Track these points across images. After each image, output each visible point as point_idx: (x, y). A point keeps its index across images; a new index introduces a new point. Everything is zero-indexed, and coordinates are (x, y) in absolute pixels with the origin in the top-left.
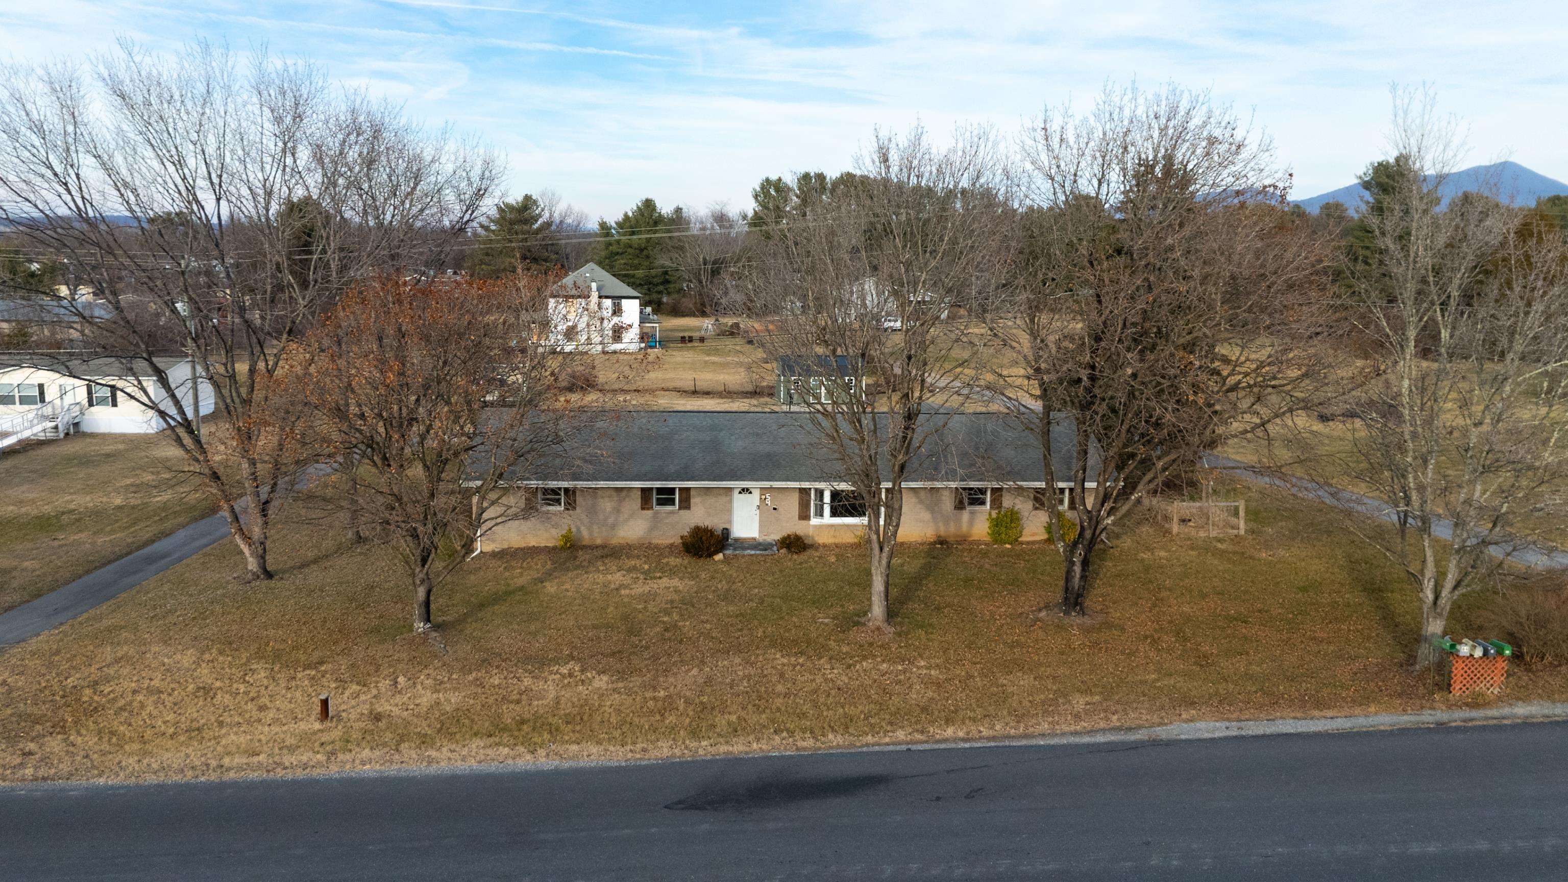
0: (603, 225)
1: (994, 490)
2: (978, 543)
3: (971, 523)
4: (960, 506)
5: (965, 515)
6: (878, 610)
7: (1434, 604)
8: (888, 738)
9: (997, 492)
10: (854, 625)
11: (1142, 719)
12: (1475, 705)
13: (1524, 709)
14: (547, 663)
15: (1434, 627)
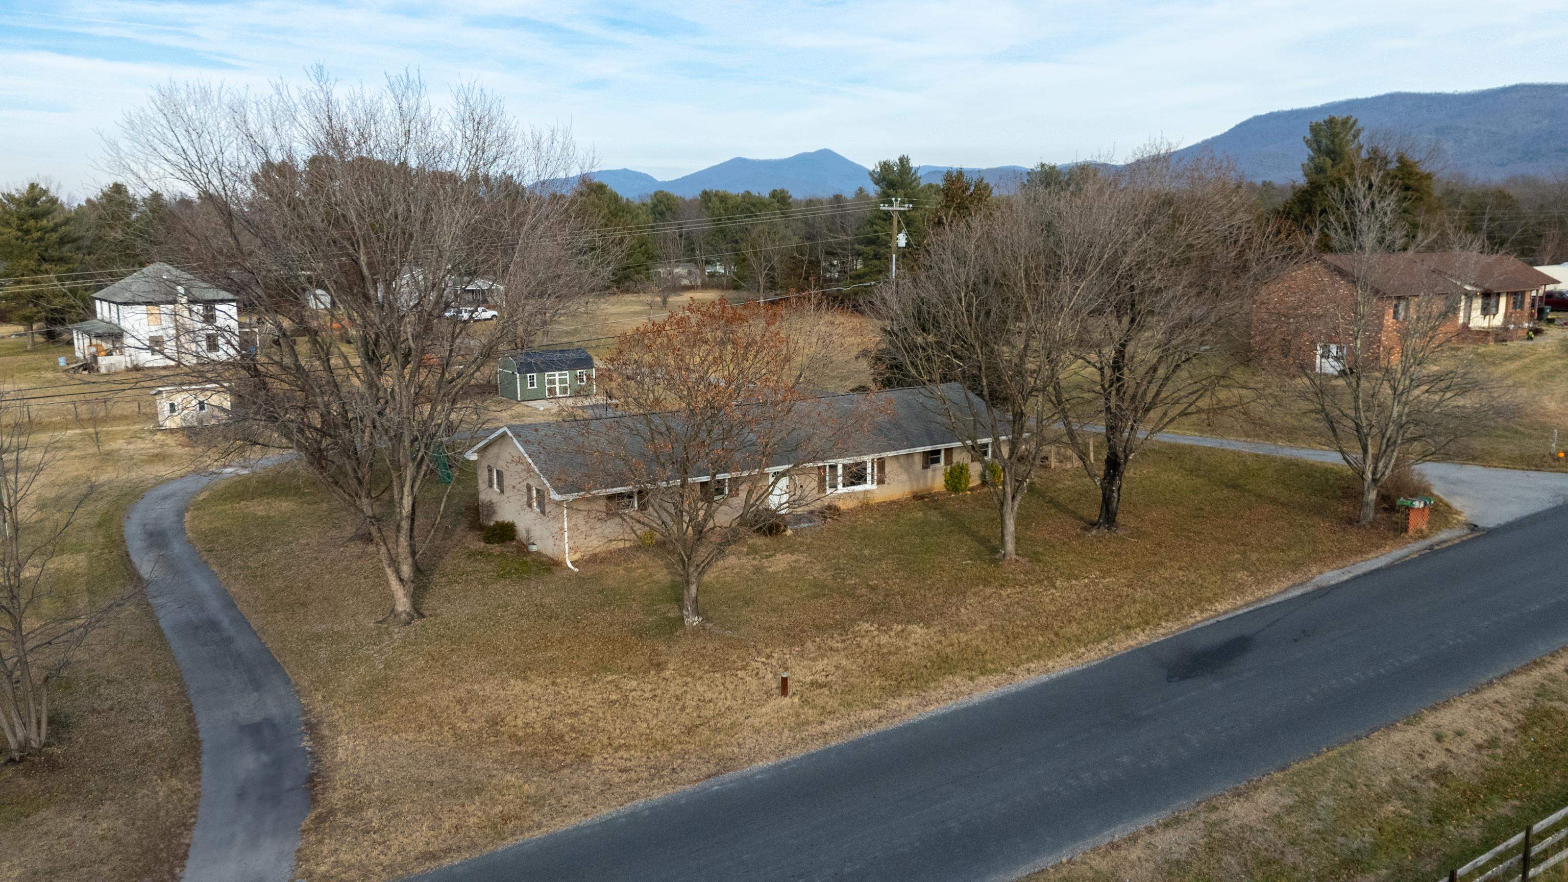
0: (88, 201)
1: (946, 450)
2: (939, 494)
3: (933, 479)
4: (926, 467)
5: (929, 472)
6: (1010, 546)
7: (1374, 480)
8: (1197, 618)
9: (949, 451)
10: (994, 561)
11: (1297, 578)
12: (1424, 537)
13: (1443, 535)
14: (842, 627)
15: (1372, 496)
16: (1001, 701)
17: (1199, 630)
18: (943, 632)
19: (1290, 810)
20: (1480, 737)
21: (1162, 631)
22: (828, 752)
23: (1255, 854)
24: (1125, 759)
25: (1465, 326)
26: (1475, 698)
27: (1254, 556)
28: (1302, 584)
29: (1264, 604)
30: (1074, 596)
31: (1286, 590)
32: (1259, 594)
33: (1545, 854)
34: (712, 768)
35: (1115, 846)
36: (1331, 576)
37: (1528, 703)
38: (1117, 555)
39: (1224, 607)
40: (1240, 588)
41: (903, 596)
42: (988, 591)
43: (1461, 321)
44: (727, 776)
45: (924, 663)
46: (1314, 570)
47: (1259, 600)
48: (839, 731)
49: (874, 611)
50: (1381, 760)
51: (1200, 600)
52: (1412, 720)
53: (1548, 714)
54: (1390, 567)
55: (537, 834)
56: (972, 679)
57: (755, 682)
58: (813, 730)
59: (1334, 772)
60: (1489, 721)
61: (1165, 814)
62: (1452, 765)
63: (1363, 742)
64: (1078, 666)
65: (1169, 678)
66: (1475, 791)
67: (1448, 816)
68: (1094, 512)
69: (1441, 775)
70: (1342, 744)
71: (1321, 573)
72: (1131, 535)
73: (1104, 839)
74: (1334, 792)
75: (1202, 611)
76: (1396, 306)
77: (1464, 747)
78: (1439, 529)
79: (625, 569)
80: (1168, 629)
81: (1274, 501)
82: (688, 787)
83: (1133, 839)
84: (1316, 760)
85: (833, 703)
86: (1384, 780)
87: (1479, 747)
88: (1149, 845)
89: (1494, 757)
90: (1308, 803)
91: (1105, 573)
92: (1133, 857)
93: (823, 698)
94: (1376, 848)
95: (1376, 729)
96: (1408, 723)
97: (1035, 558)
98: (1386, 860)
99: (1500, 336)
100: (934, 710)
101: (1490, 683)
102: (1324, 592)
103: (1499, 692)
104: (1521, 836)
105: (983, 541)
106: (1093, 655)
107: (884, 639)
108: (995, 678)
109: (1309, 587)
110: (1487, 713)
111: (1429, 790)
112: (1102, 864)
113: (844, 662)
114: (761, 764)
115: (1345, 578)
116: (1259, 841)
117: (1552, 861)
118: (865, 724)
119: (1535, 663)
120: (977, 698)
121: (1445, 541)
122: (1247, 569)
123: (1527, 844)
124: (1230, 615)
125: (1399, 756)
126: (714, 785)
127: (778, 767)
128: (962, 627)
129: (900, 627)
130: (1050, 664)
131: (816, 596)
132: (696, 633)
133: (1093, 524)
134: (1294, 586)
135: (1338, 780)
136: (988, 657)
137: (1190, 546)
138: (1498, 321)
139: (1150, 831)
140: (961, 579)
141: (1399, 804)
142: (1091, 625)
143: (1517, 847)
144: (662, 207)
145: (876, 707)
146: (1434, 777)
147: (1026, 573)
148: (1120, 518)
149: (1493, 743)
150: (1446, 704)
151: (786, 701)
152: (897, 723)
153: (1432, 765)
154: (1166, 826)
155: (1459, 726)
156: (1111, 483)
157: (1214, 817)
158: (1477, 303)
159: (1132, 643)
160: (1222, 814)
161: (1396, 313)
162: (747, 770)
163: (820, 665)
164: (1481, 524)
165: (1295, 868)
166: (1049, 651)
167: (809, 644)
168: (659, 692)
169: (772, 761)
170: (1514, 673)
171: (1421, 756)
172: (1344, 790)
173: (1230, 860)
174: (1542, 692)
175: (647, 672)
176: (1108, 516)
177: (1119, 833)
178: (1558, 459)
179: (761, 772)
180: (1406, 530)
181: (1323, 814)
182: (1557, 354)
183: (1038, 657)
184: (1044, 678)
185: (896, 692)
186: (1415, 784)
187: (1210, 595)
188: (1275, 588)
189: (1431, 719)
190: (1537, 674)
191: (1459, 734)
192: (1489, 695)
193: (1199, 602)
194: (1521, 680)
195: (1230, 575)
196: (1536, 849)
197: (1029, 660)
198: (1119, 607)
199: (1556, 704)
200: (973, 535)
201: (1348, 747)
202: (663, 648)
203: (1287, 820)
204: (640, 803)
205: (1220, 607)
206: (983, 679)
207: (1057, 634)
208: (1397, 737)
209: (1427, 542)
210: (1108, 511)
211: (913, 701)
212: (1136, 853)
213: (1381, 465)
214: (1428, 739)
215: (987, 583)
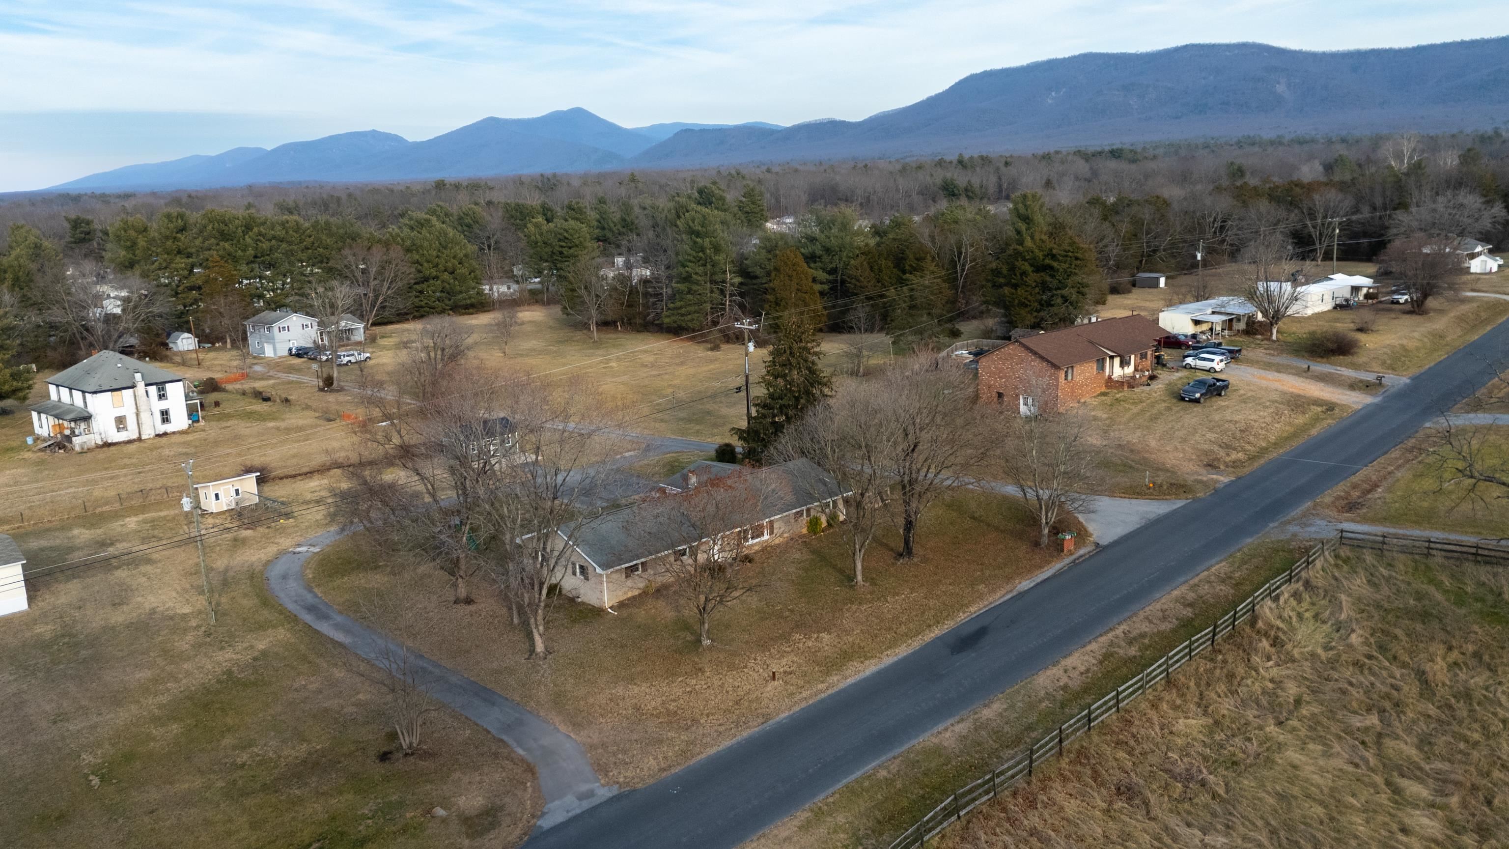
1: (807, 508)
2: (806, 537)
3: (800, 527)
4: (795, 521)
5: (798, 524)
6: (859, 577)
7: (1047, 523)
8: (962, 617)
9: (808, 510)
10: (852, 587)
11: (1009, 587)
12: (1072, 554)
13: (1082, 552)
14: (785, 637)
15: (1046, 531)
16: (879, 673)
17: (963, 624)
18: (838, 635)
19: (1006, 710)
20: (1082, 669)
21: (946, 627)
22: (809, 706)
23: (993, 730)
24: (938, 695)
25: (1110, 377)
26: (1083, 650)
27: (987, 573)
28: (1011, 591)
29: (993, 605)
30: (899, 607)
31: (1004, 596)
32: (991, 599)
33: (1096, 718)
34: (763, 720)
35: (939, 733)
36: (1025, 584)
37: (1104, 651)
38: (916, 576)
39: (975, 609)
40: (981, 597)
41: (810, 615)
42: (854, 607)
43: (1107, 374)
44: (771, 722)
45: (835, 655)
46: (1017, 581)
47: (991, 603)
48: (811, 697)
49: (797, 626)
50: (1041, 684)
51: (962, 606)
52: (1055, 663)
53: (1112, 655)
54: (1054, 576)
55: (703, 756)
56: (862, 662)
57: (756, 675)
58: (798, 697)
59: (1023, 692)
60: (1087, 661)
61: (957, 718)
62: (1070, 684)
63: (1035, 677)
64: (910, 651)
65: (952, 654)
66: (1078, 693)
67: (1066, 705)
68: (901, 547)
69: (1065, 688)
70: (1026, 678)
71: (1020, 583)
72: (921, 562)
73: (935, 730)
74: (1023, 700)
75: (964, 613)
76: (1066, 372)
77: (1075, 674)
78: (1080, 548)
79: (644, 610)
80: (949, 625)
81: (997, 529)
82: (756, 729)
83: (946, 729)
84: (1016, 687)
85: (801, 682)
86: (1042, 693)
87: (1082, 674)
88: (953, 731)
89: (1087, 677)
90: (1012, 706)
91: (912, 590)
92: (947, 736)
93: (793, 679)
94: (1038, 721)
95: (1041, 670)
96: (1054, 666)
97: (873, 582)
98: (1041, 726)
99: (1130, 383)
100: (850, 681)
101: (1090, 642)
102: (1022, 595)
103: (1094, 646)
104: (1087, 711)
105: (841, 571)
106: (916, 644)
107: (810, 644)
108: (873, 661)
109: (1015, 593)
110: (1086, 658)
111: (1060, 695)
112: (936, 740)
113: (795, 659)
114: (783, 716)
115: (1032, 585)
116: (994, 724)
117: (1100, 719)
118: (821, 691)
119: (1111, 629)
120: (868, 673)
121: (1081, 556)
122: (984, 583)
123: (1090, 714)
124: (978, 614)
125: (1048, 682)
126: (767, 726)
127: (791, 717)
128: (848, 632)
129: (816, 636)
130: (897, 651)
131: (762, 619)
132: (710, 648)
133: (901, 555)
134: (1007, 593)
135: (1024, 695)
136: (866, 649)
137: (953, 567)
138: (1129, 370)
139: (952, 725)
140: (837, 601)
141: (1047, 702)
142: (911, 626)
143: (1086, 715)
144: (468, 220)
145: (822, 682)
146: (1062, 689)
147: (871, 593)
148: (914, 551)
149: (1088, 671)
150: (1070, 655)
151: (776, 683)
152: (836, 689)
153: (1062, 684)
154: (958, 722)
155: (1074, 665)
156: (909, 532)
157: (976, 717)
158: (1117, 361)
159: (933, 635)
160: (979, 715)
161: (1066, 376)
162: (777, 719)
163: (784, 661)
164: (1101, 543)
165: (1007, 733)
166: (893, 644)
167: (772, 650)
168: (709, 684)
169: (787, 714)
170: (1101, 635)
171: (1058, 681)
172: (1026, 699)
173: (983, 733)
174: (1112, 644)
175: (697, 674)
176: (908, 551)
177: (941, 727)
178: (1149, 488)
179: (785, 718)
180: (1063, 551)
181: (1018, 710)
182: (1162, 398)
183: (890, 648)
184: (896, 659)
185: (828, 673)
186: (1055, 693)
187: (967, 602)
188: (998, 595)
189: (1063, 663)
190: (1110, 635)
191: (1074, 668)
192: (1089, 648)
193: (963, 607)
194: (1103, 639)
195: (976, 588)
196: (1093, 716)
197: (886, 650)
198: (923, 613)
199: (1116, 649)
200: (834, 567)
201: (1029, 680)
202: (697, 660)
203: (1004, 714)
204: (739, 738)
205: (972, 609)
206: (867, 662)
207: (896, 633)
208: (1049, 673)
209: (1074, 557)
210: (908, 548)
211: (839, 677)
212: (948, 734)
213: (1049, 514)
214: (1061, 672)
215: (852, 603)
